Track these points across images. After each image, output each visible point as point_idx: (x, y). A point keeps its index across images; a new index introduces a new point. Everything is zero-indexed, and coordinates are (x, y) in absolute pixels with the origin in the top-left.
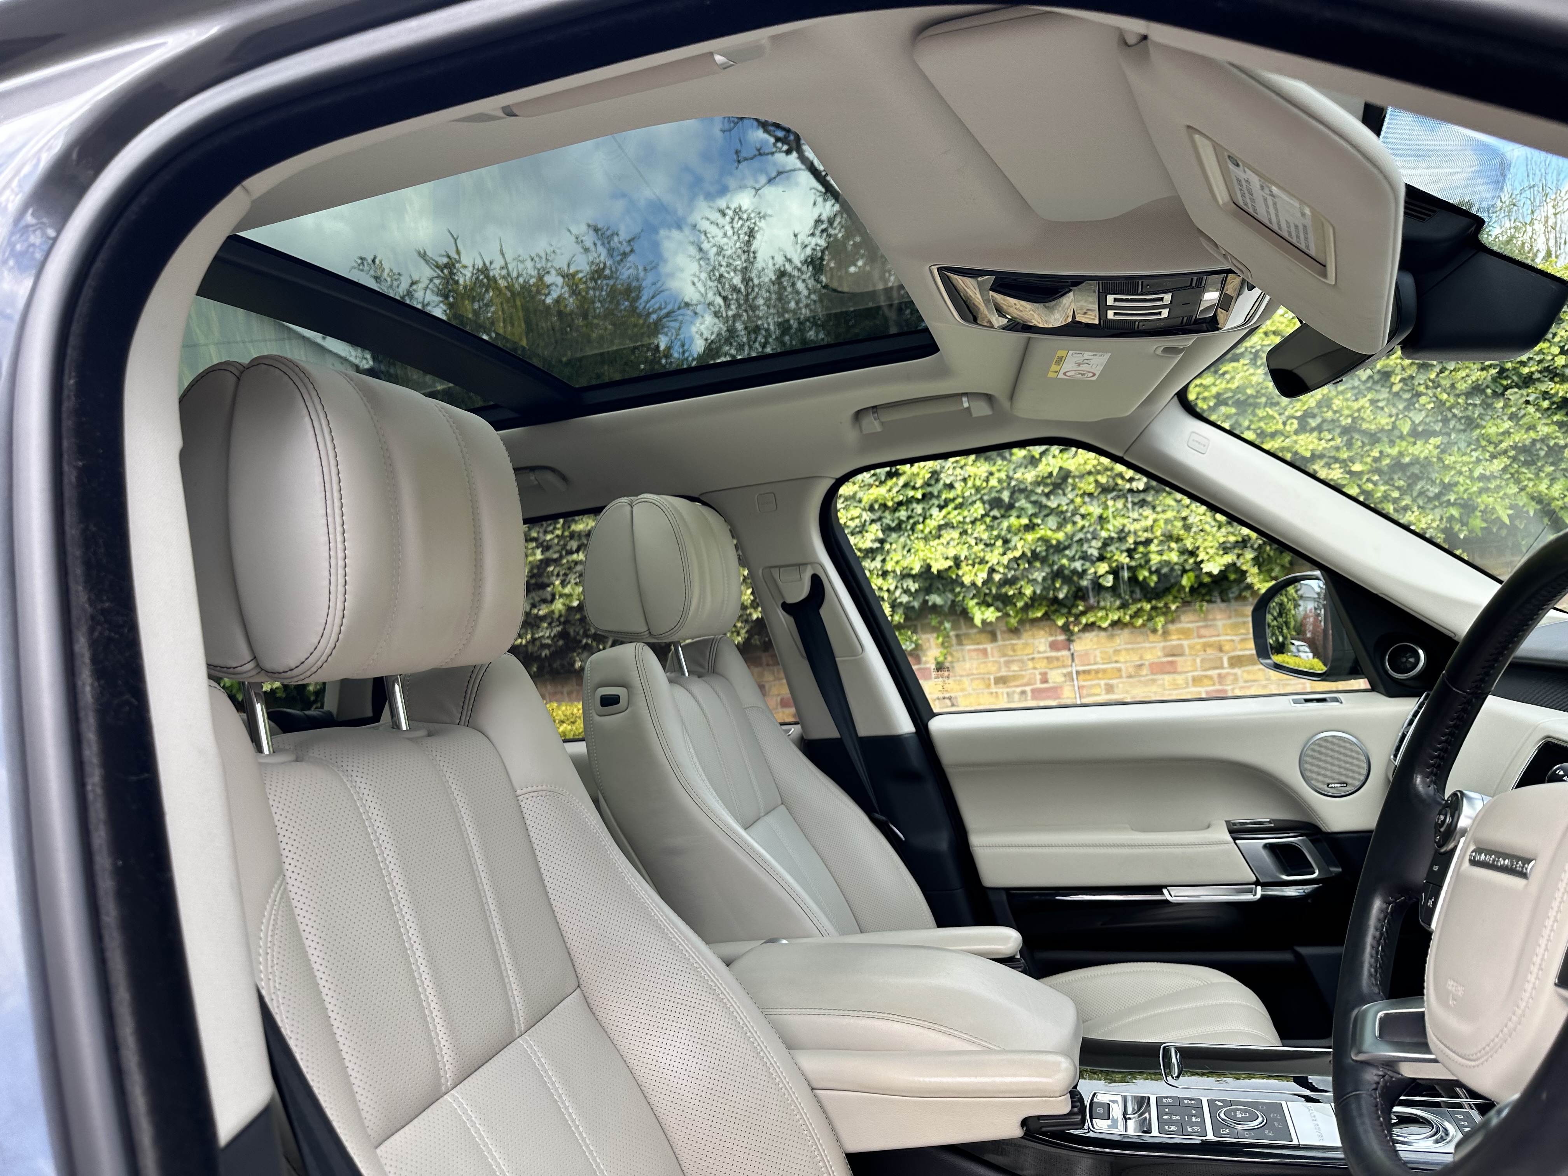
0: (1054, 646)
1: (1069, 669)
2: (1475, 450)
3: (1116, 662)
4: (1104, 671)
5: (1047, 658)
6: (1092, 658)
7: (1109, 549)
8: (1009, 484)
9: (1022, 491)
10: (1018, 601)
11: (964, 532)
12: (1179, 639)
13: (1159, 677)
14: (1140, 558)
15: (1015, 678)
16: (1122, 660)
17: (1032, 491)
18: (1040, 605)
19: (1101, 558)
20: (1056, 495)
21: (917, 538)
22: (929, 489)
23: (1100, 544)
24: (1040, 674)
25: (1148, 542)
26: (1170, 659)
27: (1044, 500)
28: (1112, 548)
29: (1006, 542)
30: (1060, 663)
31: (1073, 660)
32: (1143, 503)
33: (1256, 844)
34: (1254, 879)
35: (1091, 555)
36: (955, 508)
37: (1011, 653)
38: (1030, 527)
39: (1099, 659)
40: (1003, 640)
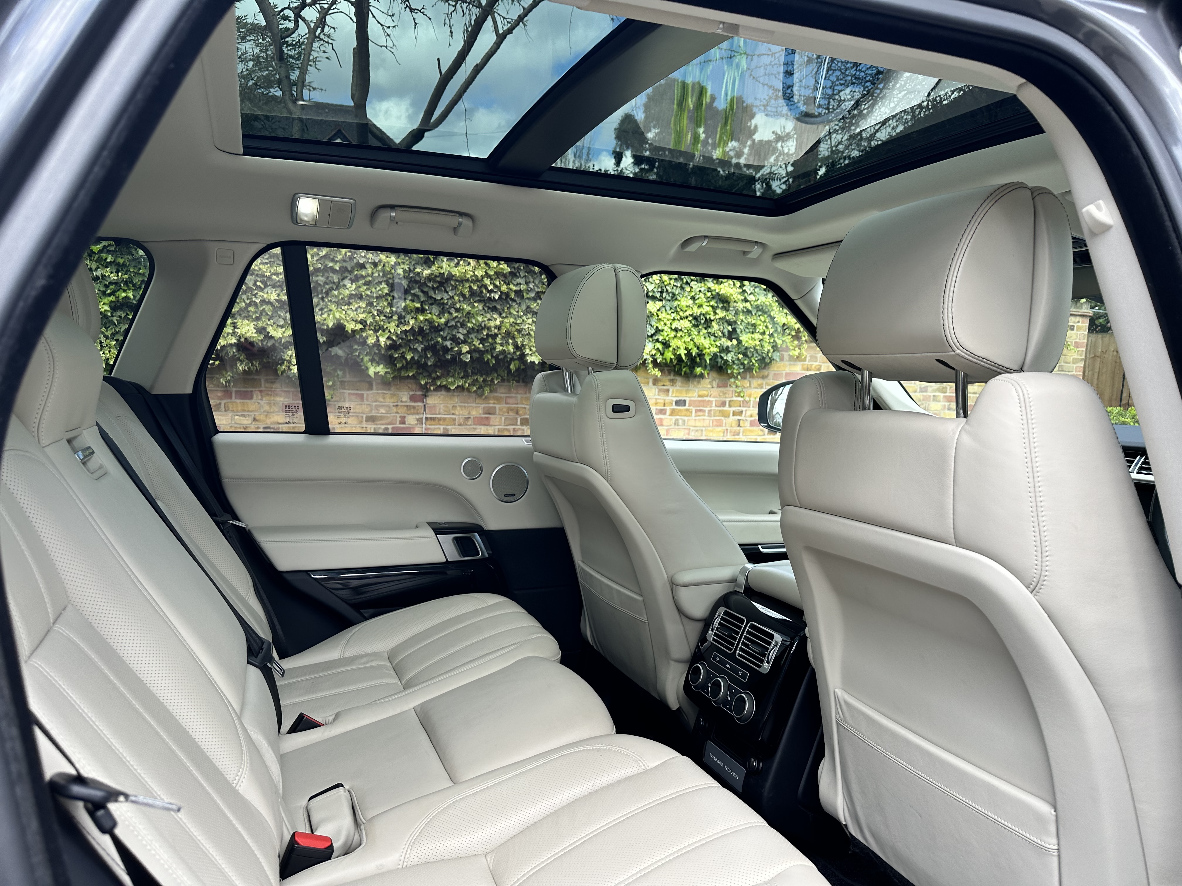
0: (413, 398)
1: (421, 416)
2: (673, 313)
3: (453, 414)
4: (444, 419)
5: (407, 406)
6: (438, 410)
7: (470, 336)
8: (409, 275)
9: (416, 282)
10: (398, 362)
11: (370, 304)
12: (494, 403)
13: (478, 427)
14: (488, 346)
15: (382, 418)
16: (457, 413)
17: (425, 284)
18: (412, 367)
19: (464, 342)
20: (440, 290)
21: (331, 301)
22: (345, 264)
23: (465, 332)
24: (400, 417)
25: (496, 335)
26: (487, 416)
27: (431, 293)
28: (472, 336)
29: (400, 317)
30: (415, 411)
31: (425, 410)
32: (494, 309)
35: (459, 338)
36: (365, 284)
37: (382, 400)
38: (422, 311)
39: (442, 411)
40: (377, 389)
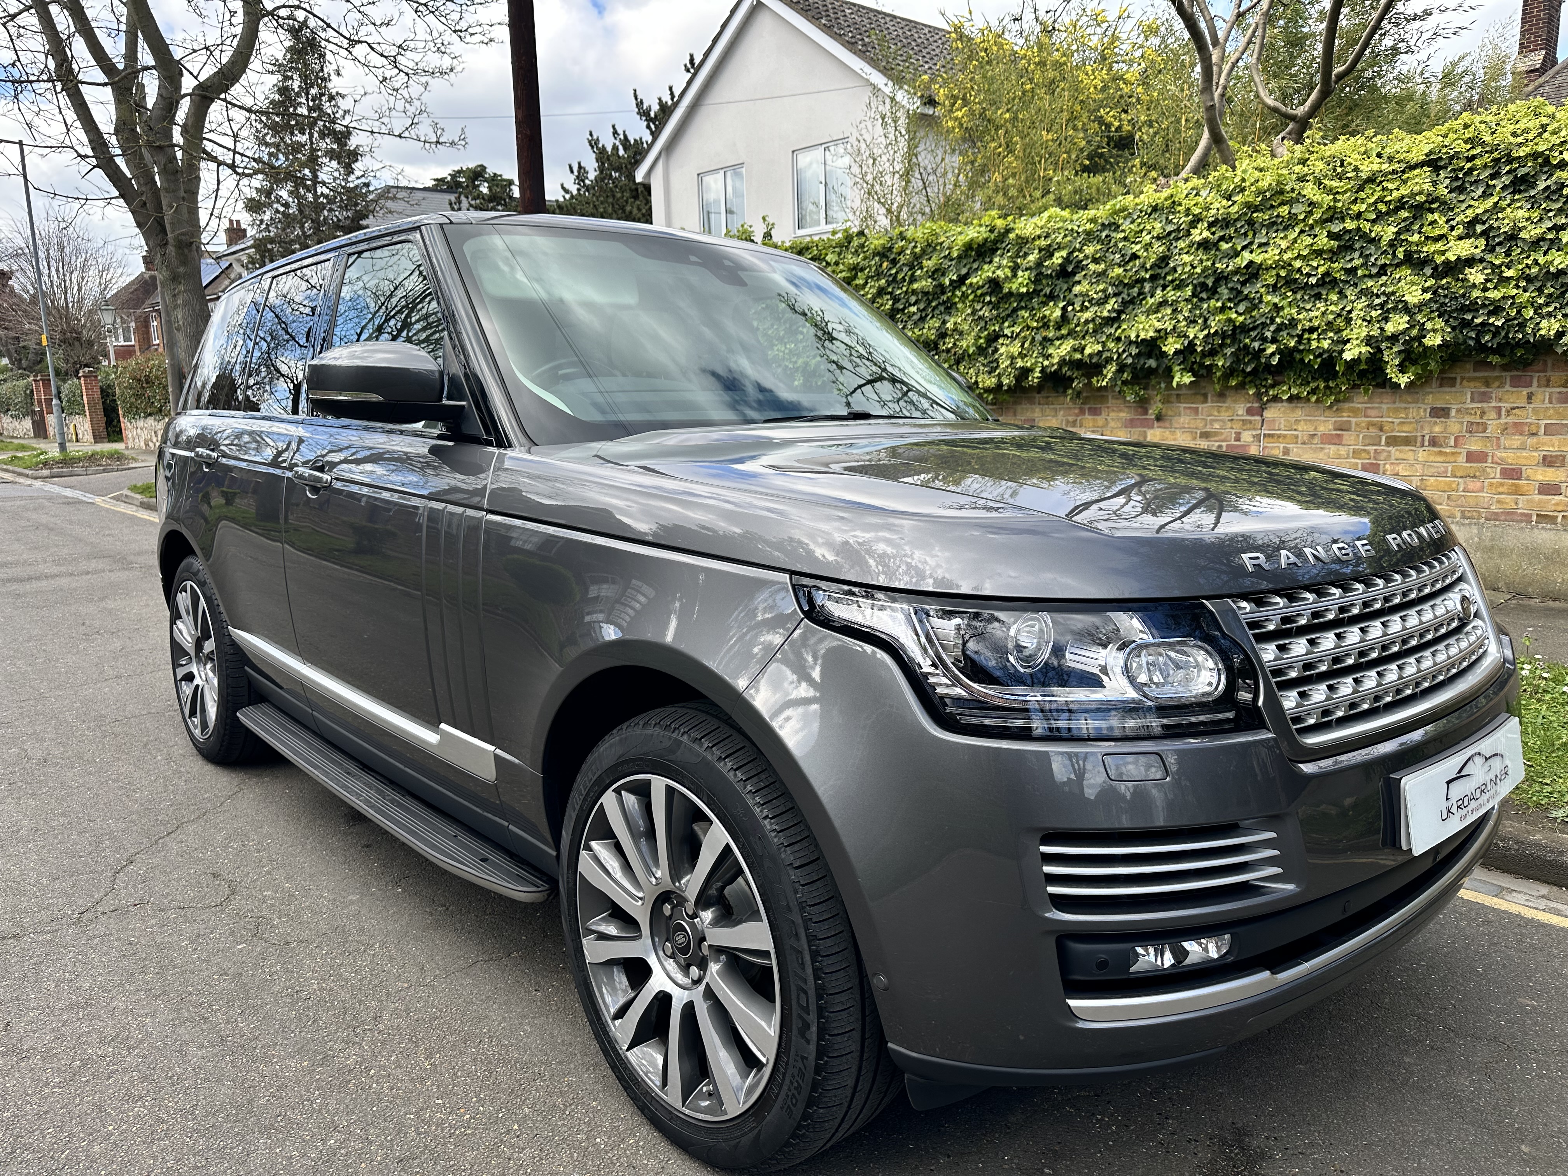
0: (1249, 411)
1: (1258, 432)
3: (1295, 430)
4: (1285, 436)
5: (1243, 421)
6: (1277, 425)
7: (1281, 333)
9: (1223, 278)
11: (1175, 310)
12: (1349, 416)
13: (1327, 446)
15: (1216, 434)
16: (1300, 429)
17: (1231, 279)
18: (1233, 375)
19: (1274, 341)
20: (1249, 284)
21: (1141, 312)
23: (1275, 329)
24: (1235, 433)
26: (1338, 432)
27: (1238, 288)
28: (1284, 333)
29: (1205, 320)
30: (1252, 426)
31: (1263, 425)
32: (1318, 297)
35: (1267, 337)
36: (1173, 289)
37: (1216, 414)
38: (1224, 310)
39: (1282, 426)
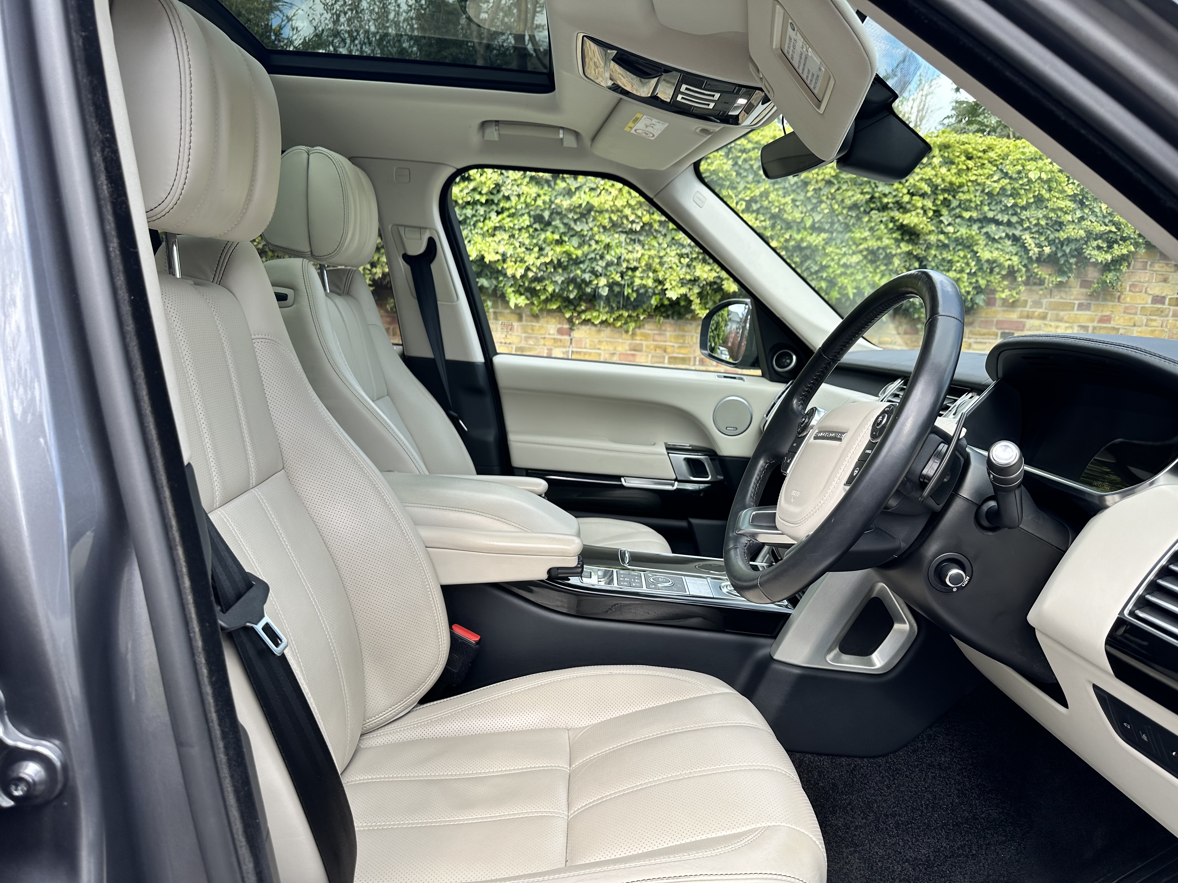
0: (560, 331)
1: (567, 349)
3: (599, 349)
4: (590, 354)
5: (554, 339)
6: (584, 344)
7: (609, 269)
8: (550, 206)
9: (559, 213)
10: (542, 294)
11: (512, 236)
12: (641, 340)
14: (628, 280)
16: (602, 348)
17: (565, 215)
18: (556, 300)
20: (581, 222)
21: (477, 233)
22: (492, 197)
23: (604, 264)
24: (548, 349)
25: (635, 269)
26: (633, 352)
27: (572, 224)
28: (611, 269)
29: (541, 249)
30: (562, 344)
31: (571, 343)
33: (681, 457)
34: (675, 477)
35: (597, 271)
36: (509, 216)
37: (530, 331)
38: (560, 242)
39: (588, 345)
40: (526, 321)
